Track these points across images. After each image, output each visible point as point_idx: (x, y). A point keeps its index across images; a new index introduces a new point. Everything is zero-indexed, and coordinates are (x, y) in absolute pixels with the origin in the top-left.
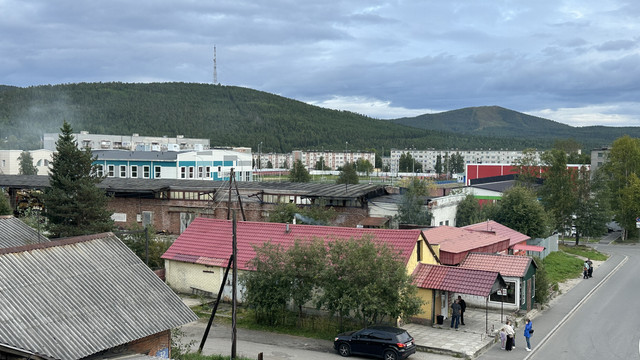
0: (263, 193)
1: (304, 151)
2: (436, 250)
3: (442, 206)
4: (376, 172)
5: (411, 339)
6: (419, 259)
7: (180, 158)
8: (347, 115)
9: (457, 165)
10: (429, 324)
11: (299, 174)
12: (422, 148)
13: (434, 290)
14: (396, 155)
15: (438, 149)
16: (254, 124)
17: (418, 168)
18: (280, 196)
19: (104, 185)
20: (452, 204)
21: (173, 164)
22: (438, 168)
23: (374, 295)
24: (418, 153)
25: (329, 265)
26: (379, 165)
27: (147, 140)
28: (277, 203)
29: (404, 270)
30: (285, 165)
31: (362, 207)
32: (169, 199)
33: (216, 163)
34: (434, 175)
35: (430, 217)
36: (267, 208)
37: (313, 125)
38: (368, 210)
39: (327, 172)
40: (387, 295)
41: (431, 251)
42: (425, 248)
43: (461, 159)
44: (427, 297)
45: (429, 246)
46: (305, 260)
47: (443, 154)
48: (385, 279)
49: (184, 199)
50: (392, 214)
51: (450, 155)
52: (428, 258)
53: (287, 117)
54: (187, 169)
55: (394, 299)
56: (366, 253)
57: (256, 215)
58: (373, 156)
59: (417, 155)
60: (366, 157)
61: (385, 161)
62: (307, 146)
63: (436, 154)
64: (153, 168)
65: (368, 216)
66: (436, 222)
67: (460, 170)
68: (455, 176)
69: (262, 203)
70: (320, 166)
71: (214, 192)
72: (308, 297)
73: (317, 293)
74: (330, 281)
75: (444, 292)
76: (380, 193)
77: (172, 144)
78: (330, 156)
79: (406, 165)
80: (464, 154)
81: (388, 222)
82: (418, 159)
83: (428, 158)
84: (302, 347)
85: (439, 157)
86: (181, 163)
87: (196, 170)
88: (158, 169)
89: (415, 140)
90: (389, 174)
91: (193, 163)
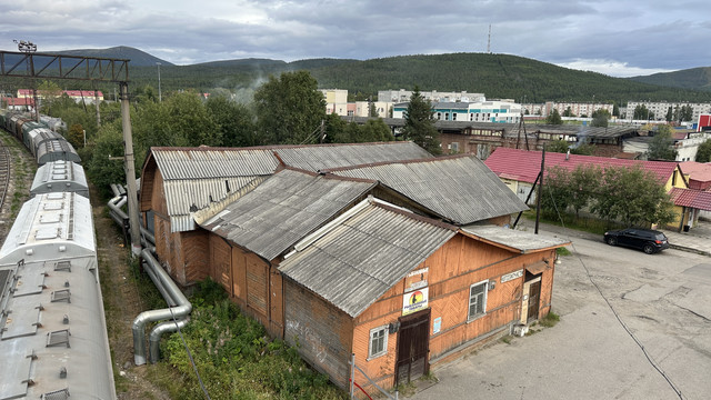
0: (539, 132)
1: (556, 102)
2: (687, 178)
3: (686, 147)
4: (613, 119)
5: (666, 239)
6: (673, 184)
7: (471, 107)
8: (590, 74)
9: (687, 115)
10: (678, 231)
11: (554, 120)
12: (655, 100)
13: (684, 207)
14: (632, 107)
15: (669, 101)
16: (515, 82)
17: (651, 117)
18: (552, 134)
19: (438, 125)
20: (695, 145)
21: (466, 111)
22: (668, 117)
23: (639, 206)
24: (652, 105)
25: (603, 183)
26: (616, 113)
27: (443, 94)
28: (551, 140)
29: (664, 190)
30: (539, 113)
31: (618, 145)
32: (470, 135)
33: (495, 111)
34: (665, 122)
35: (675, 154)
36: (542, 143)
37: (562, 83)
38: (622, 147)
39: (573, 119)
40: (649, 208)
41: (684, 179)
42: (679, 176)
43: (690, 110)
44: (680, 211)
45: (682, 175)
46: (584, 179)
47: (674, 106)
48: (649, 196)
49: (481, 135)
50: (643, 151)
51: (681, 106)
52: (680, 184)
53: (541, 76)
54: (475, 115)
55: (654, 210)
56: (635, 177)
57: (533, 147)
58: (612, 107)
59: (649, 106)
60: (605, 107)
61: (621, 110)
62: (557, 98)
63: (668, 105)
64: (451, 114)
65: (622, 152)
66: (679, 159)
67: (688, 118)
68: (684, 124)
69: (538, 139)
70: (567, 113)
71: (503, 131)
72: (584, 204)
73: (592, 202)
74: (604, 195)
75: (691, 209)
76: (633, 135)
77: (465, 97)
78: (576, 106)
79: (641, 114)
80: (693, 106)
81: (639, 156)
82: (651, 109)
83: (660, 109)
84: (578, 237)
85: (670, 108)
86: (471, 111)
87: (480, 115)
88: (455, 115)
89: (648, 94)
90: (625, 121)
91: (479, 111)
